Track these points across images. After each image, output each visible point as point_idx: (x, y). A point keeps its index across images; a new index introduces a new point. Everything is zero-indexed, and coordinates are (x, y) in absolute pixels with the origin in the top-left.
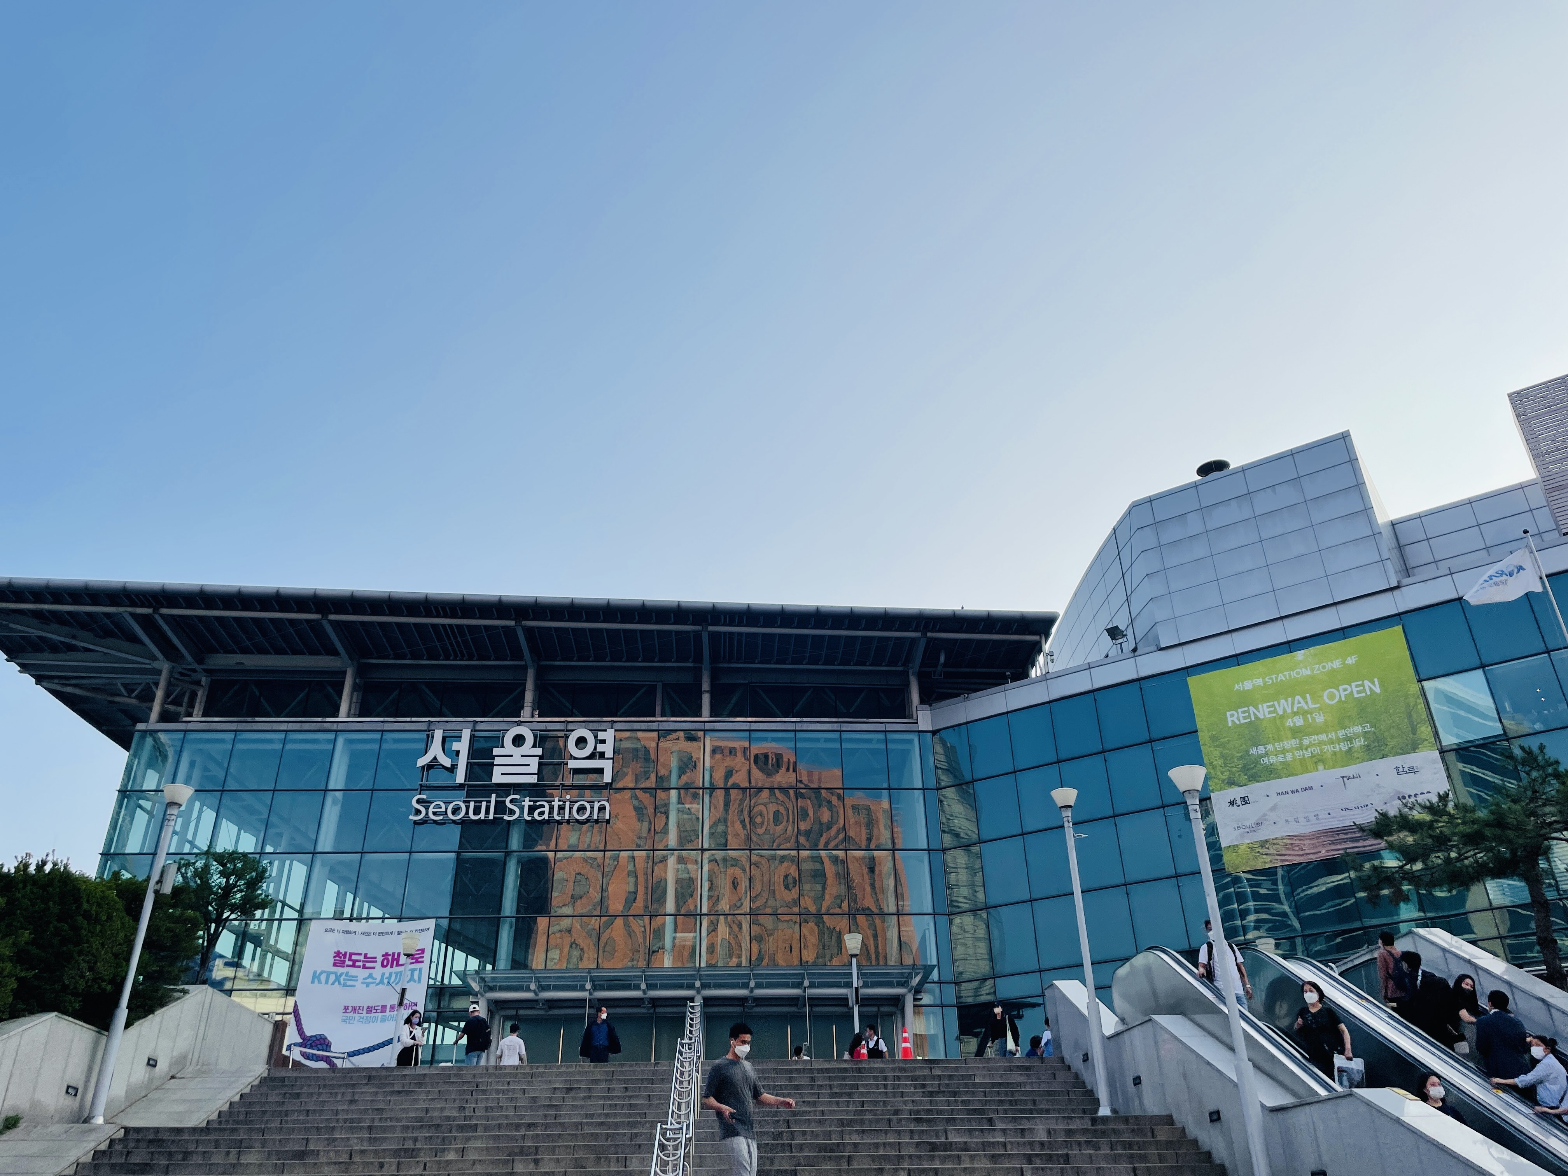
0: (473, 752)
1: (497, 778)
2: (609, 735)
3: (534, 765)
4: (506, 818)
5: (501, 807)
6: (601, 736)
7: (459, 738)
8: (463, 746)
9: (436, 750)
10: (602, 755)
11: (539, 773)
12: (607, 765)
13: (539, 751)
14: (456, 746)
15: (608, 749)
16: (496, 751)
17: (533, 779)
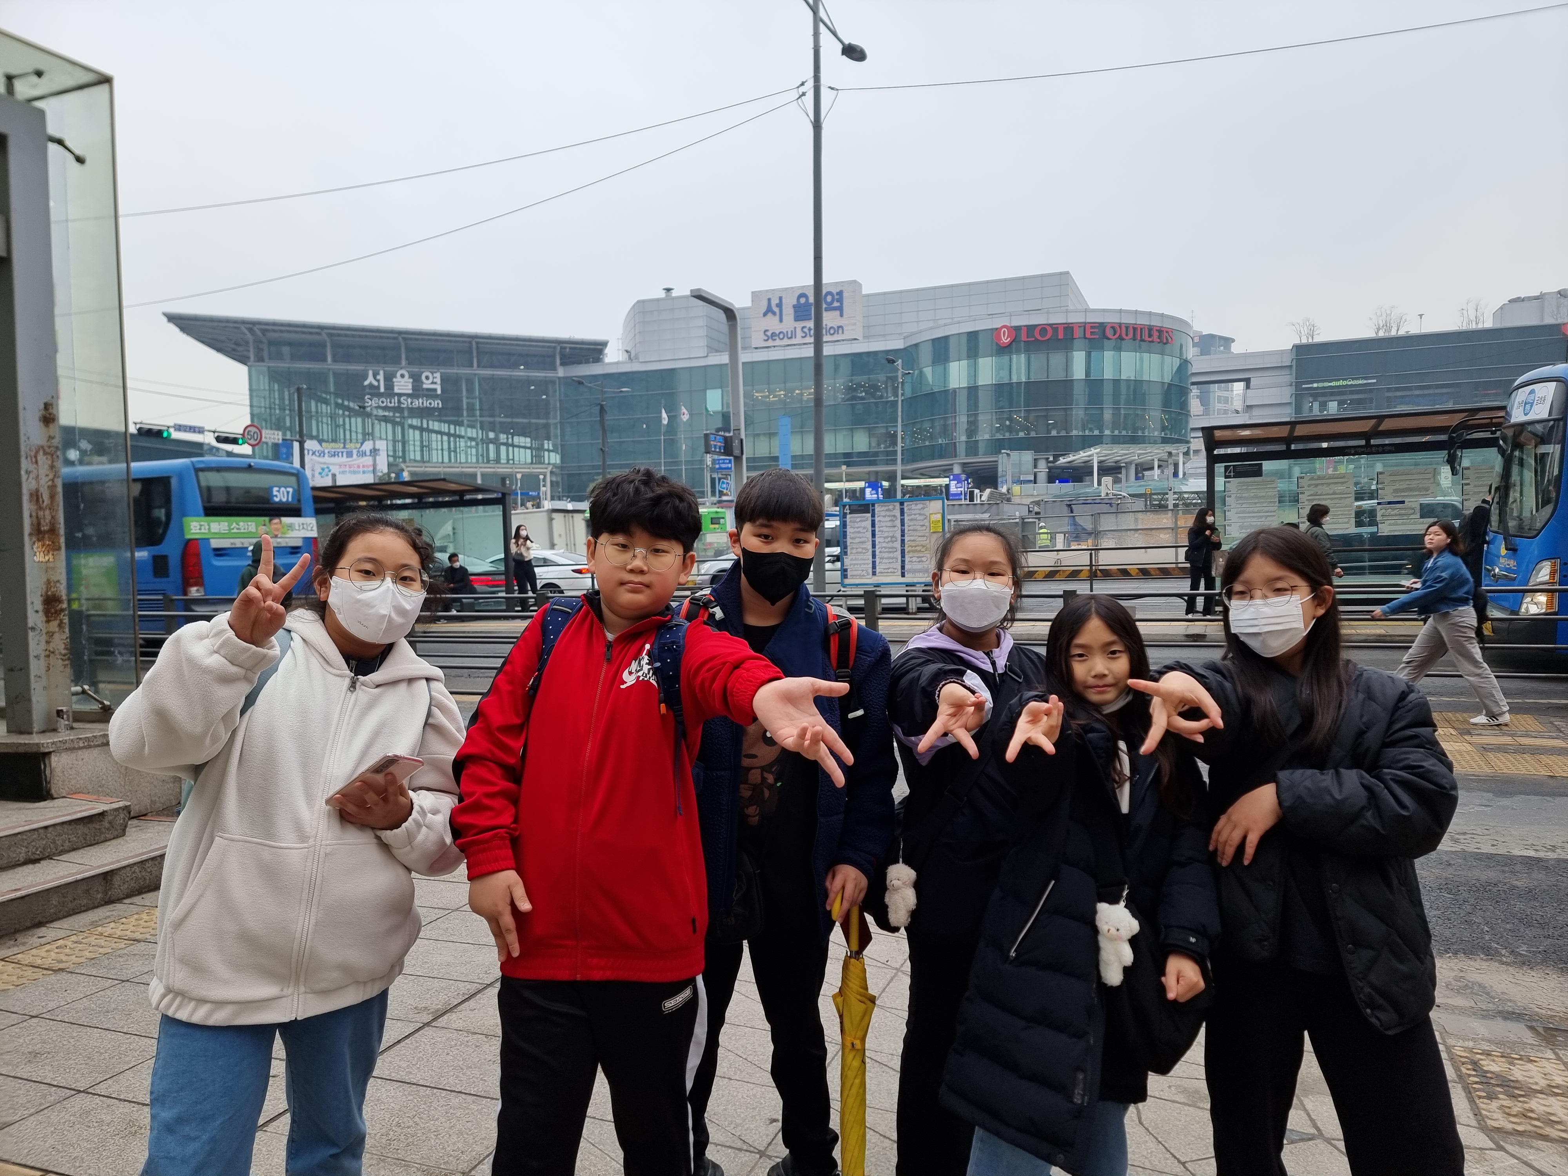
0: (386, 379)
1: (396, 390)
2: (438, 375)
3: (410, 386)
4: (403, 406)
5: (399, 402)
6: (435, 375)
7: (379, 374)
8: (381, 377)
9: (370, 380)
10: (436, 383)
11: (413, 389)
12: (439, 388)
13: (411, 380)
14: (378, 377)
15: (438, 380)
16: (394, 380)
17: (410, 392)
